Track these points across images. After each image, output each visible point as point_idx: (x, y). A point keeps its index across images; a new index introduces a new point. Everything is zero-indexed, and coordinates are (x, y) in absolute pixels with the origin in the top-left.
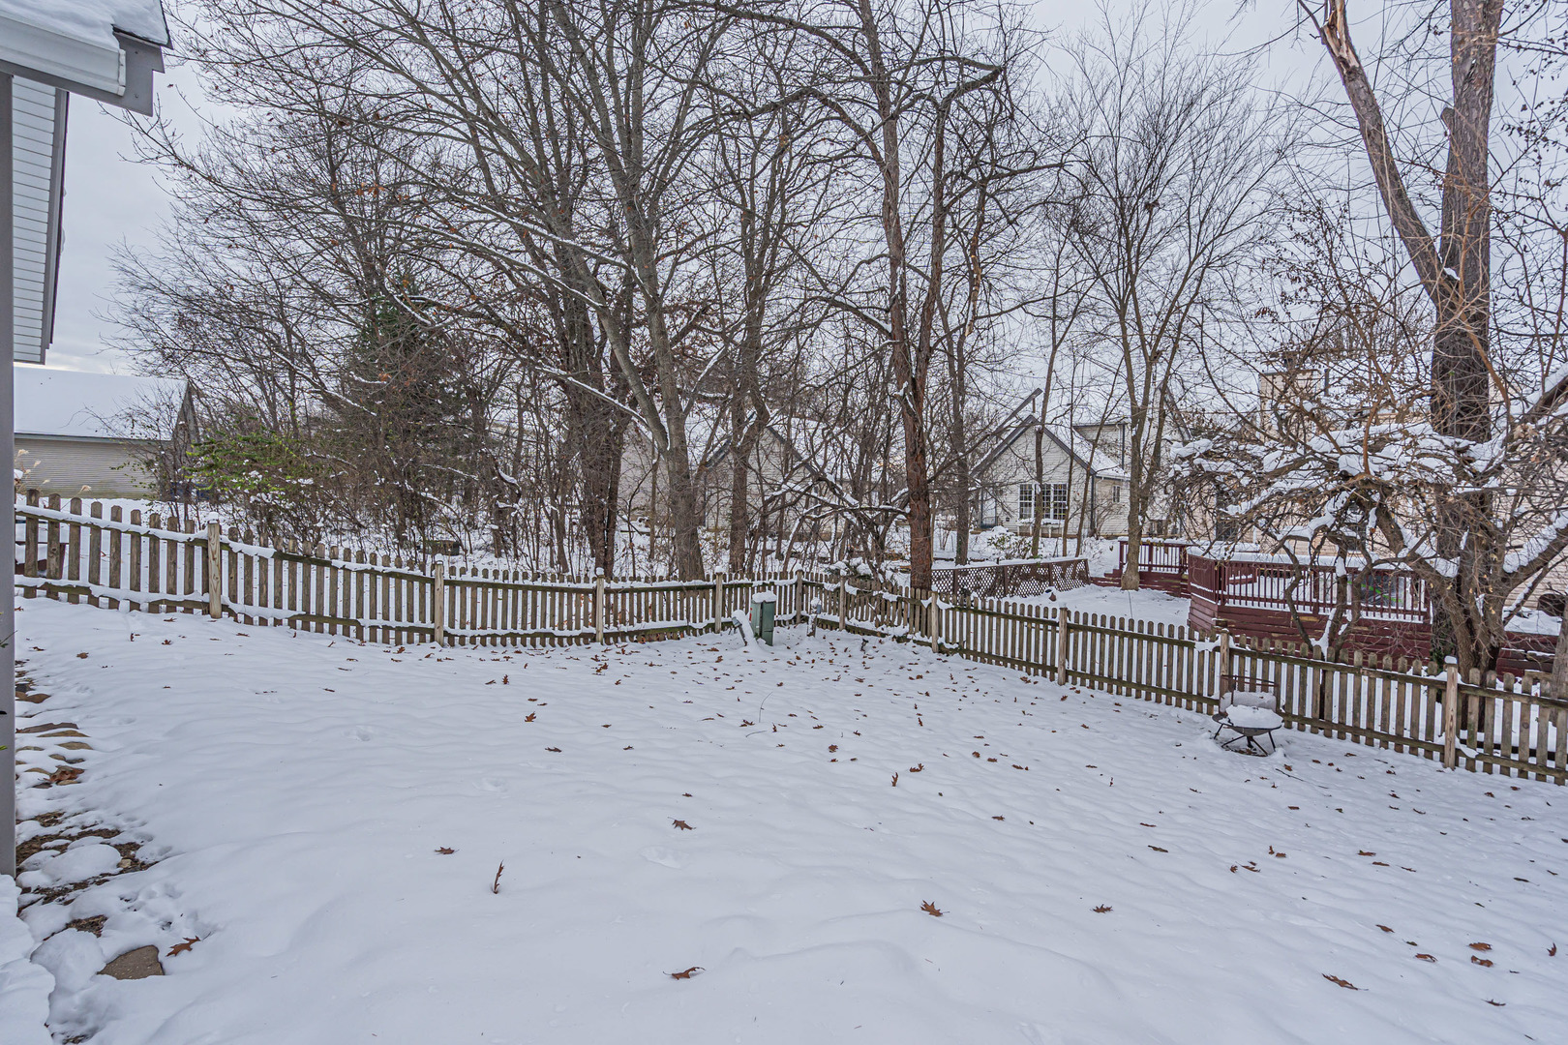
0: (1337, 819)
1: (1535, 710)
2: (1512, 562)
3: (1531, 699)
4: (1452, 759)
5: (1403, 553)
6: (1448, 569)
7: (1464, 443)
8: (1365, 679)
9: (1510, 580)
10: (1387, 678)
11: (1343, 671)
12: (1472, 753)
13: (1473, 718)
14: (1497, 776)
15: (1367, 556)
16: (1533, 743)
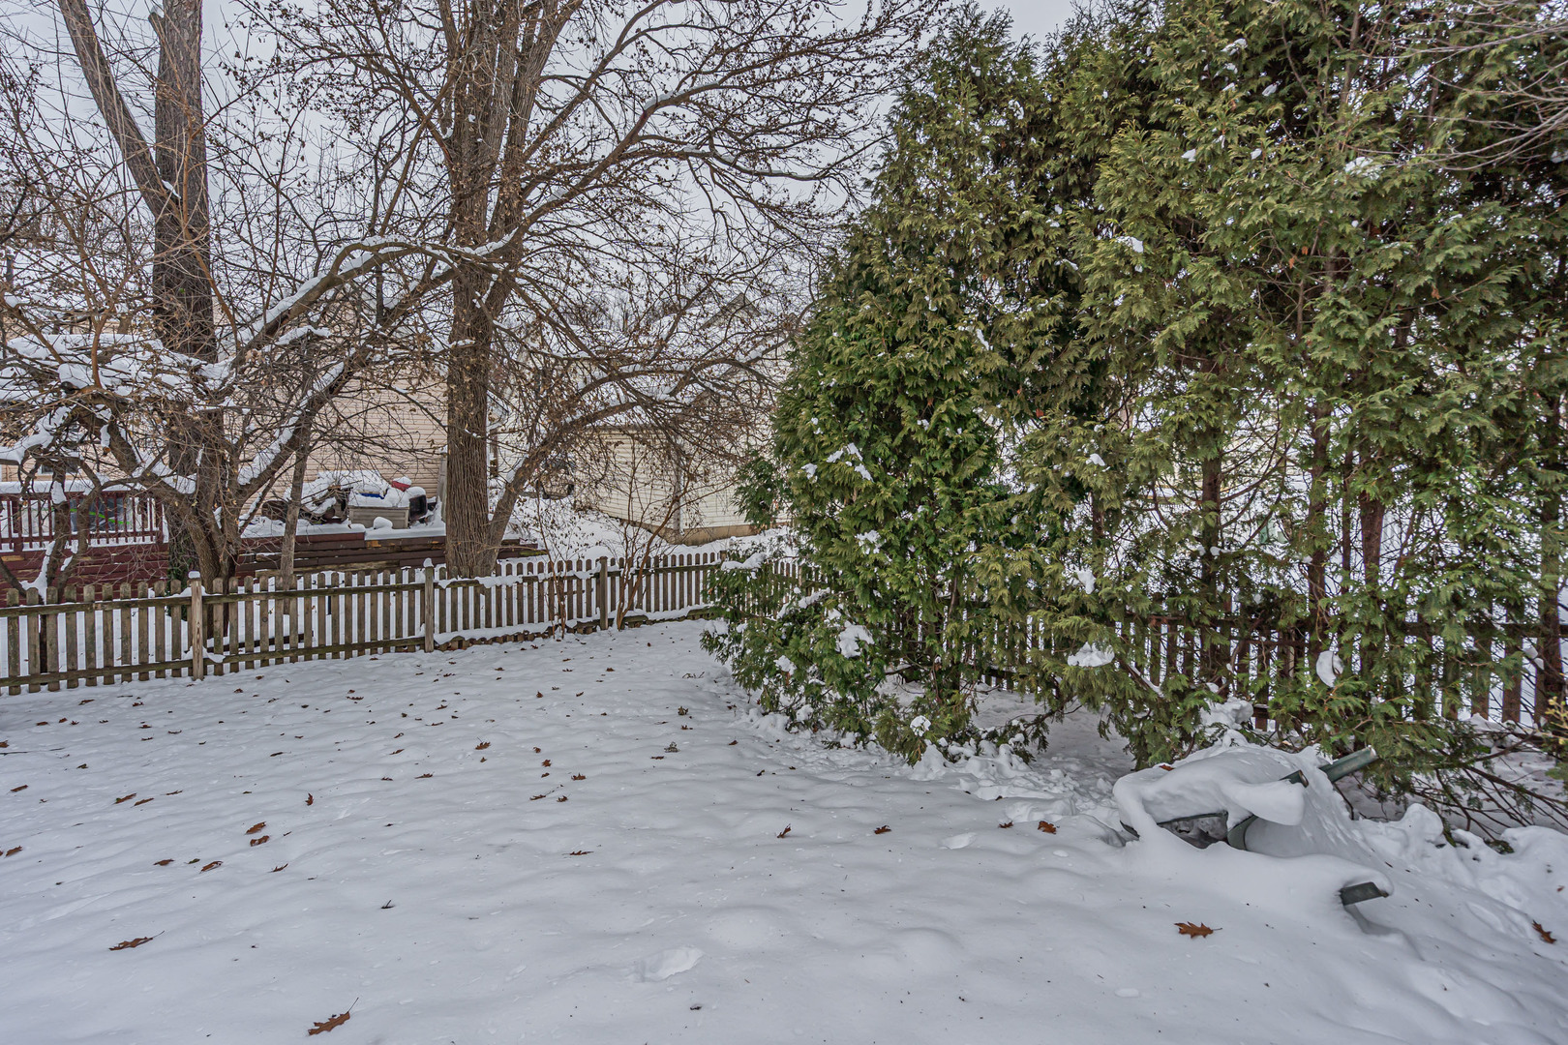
0: (84, 778)
1: (272, 604)
2: (245, 474)
3: (268, 595)
4: (198, 670)
5: (137, 474)
6: (187, 485)
7: (195, 362)
8: (99, 615)
9: (244, 491)
10: (126, 607)
11: (70, 612)
12: (218, 658)
13: (218, 625)
14: (243, 672)
15: (94, 479)
16: (272, 633)
